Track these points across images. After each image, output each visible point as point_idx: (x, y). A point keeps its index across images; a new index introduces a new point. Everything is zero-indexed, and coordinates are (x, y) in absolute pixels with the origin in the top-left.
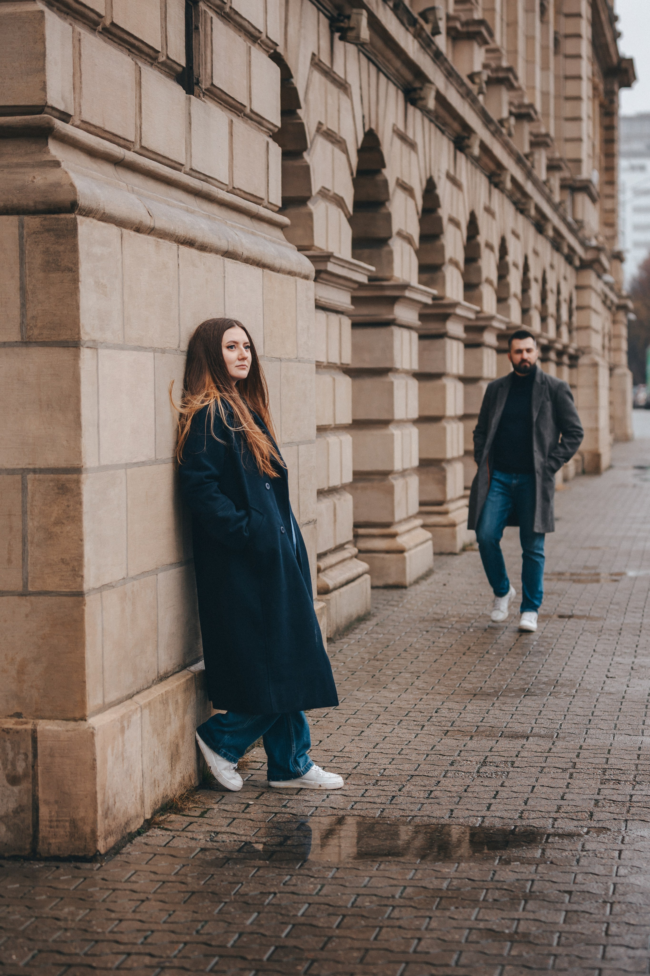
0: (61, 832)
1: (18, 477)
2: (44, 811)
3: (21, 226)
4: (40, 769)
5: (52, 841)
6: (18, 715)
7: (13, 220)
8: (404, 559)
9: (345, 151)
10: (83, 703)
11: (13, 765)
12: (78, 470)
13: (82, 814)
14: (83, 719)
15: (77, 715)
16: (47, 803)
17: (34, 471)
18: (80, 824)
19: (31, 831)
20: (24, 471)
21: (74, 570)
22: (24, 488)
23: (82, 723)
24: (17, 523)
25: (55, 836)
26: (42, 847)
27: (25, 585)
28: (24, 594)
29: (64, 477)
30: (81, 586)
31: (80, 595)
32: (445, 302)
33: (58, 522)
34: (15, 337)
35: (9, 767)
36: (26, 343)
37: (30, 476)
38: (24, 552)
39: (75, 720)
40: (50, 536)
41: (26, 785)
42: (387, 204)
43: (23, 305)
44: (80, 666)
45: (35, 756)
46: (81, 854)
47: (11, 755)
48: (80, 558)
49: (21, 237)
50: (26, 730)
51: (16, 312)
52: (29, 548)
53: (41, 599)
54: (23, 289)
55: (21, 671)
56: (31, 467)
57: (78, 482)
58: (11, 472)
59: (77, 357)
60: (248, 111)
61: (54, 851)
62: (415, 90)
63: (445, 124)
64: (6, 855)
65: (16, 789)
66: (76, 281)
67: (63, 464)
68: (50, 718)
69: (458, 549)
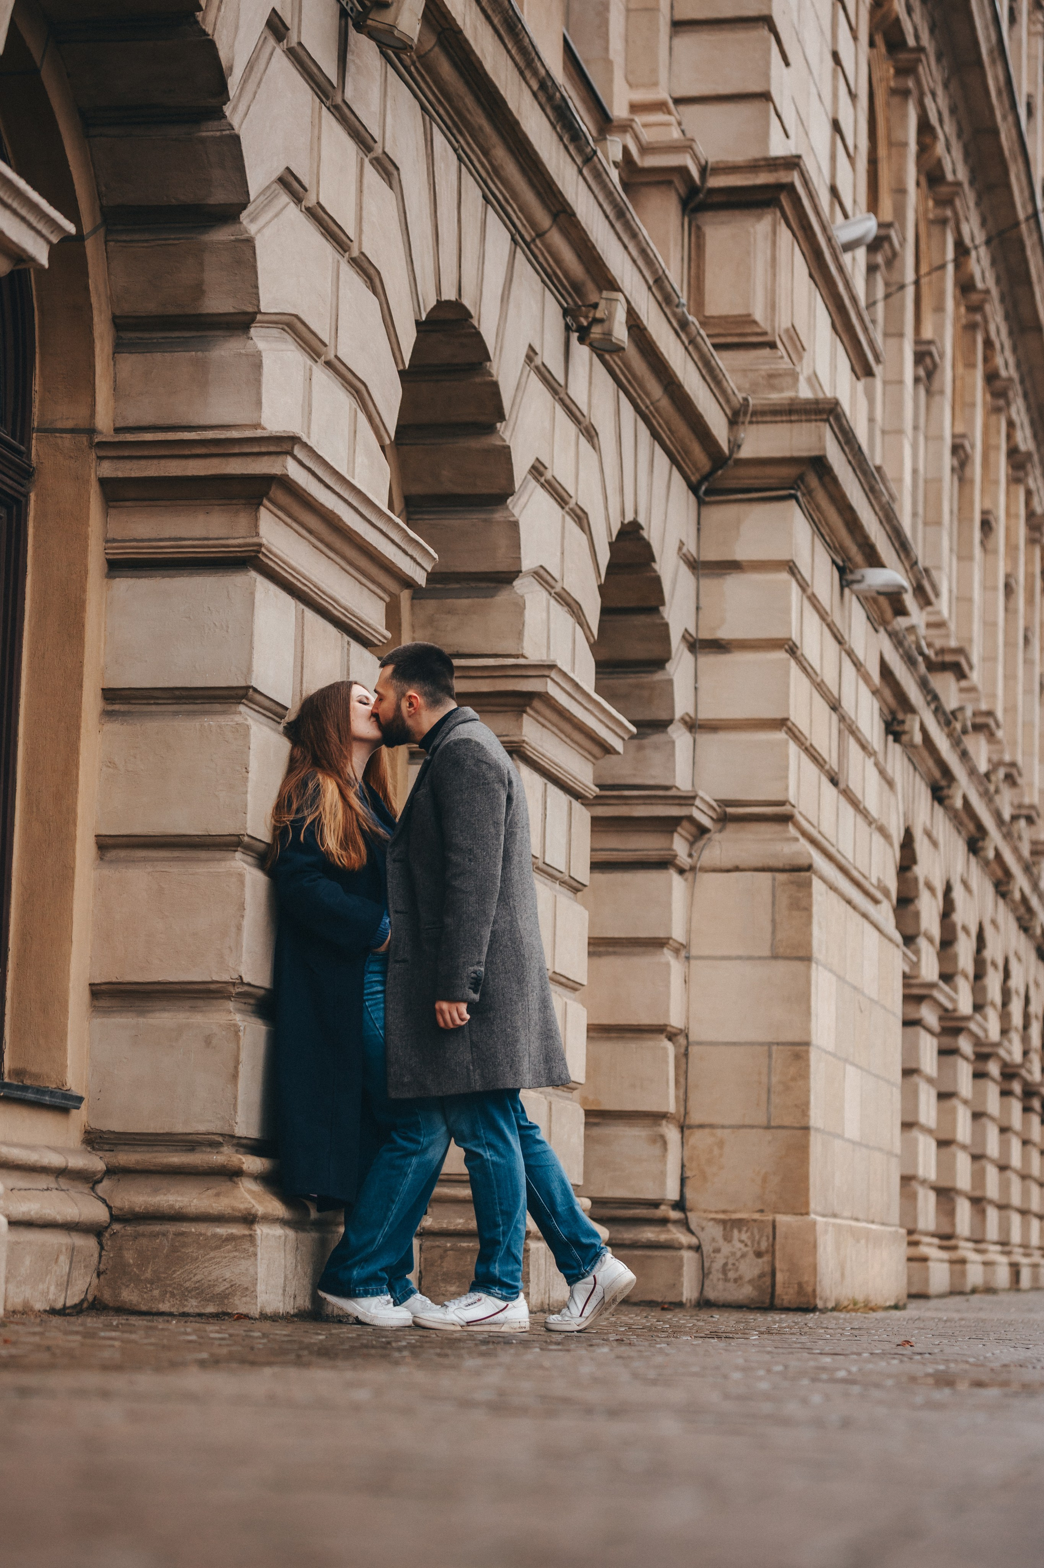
0: (791, 1291)
1: (766, 1048)
2: (779, 1277)
3: (774, 879)
4: (777, 1247)
5: (785, 1297)
6: (762, 1211)
7: (768, 875)
8: (927, 1268)
9: (891, 844)
10: (807, 1204)
11: (759, 1243)
12: (807, 1044)
13: (806, 1278)
14: (807, 1214)
15: (803, 1211)
16: (782, 1271)
17: (778, 1044)
18: (805, 1286)
19: (770, 1290)
20: (770, 1044)
21: (803, 1111)
22: (770, 1056)
23: (806, 1217)
24: (764, 1079)
25: (787, 1294)
26: (777, 1302)
27: (769, 1121)
28: (768, 1127)
29: (798, 1048)
30: (808, 1122)
31: (806, 1129)
32: (957, 1014)
33: (793, 1079)
34: (767, 952)
35: (756, 1245)
36: (775, 957)
37: (774, 1048)
38: (769, 1098)
39: (802, 1214)
40: (787, 1088)
41: (766, 1258)
42: (916, 902)
43: (774, 932)
44: (805, 1178)
45: (774, 1238)
46: (805, 1306)
47: (757, 1237)
48: (807, 1104)
49: (774, 886)
50: (768, 1221)
51: (768, 936)
52: (773, 1096)
53: (779, 1131)
54: (773, 921)
55: (765, 1180)
56: (775, 1041)
57: (807, 1052)
58: (761, 1044)
59: (809, 968)
60: (861, 807)
61: (786, 1304)
62: (941, 788)
63: (961, 823)
64: (753, 1306)
65: (760, 1261)
66: (810, 917)
67: (797, 1039)
68: (784, 1213)
69: (968, 1288)
